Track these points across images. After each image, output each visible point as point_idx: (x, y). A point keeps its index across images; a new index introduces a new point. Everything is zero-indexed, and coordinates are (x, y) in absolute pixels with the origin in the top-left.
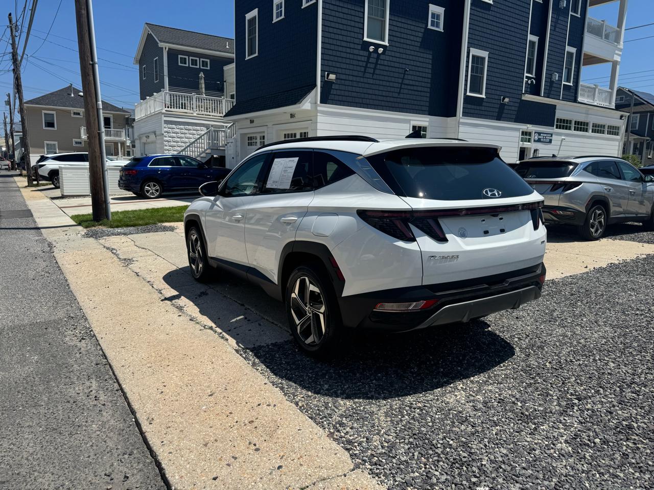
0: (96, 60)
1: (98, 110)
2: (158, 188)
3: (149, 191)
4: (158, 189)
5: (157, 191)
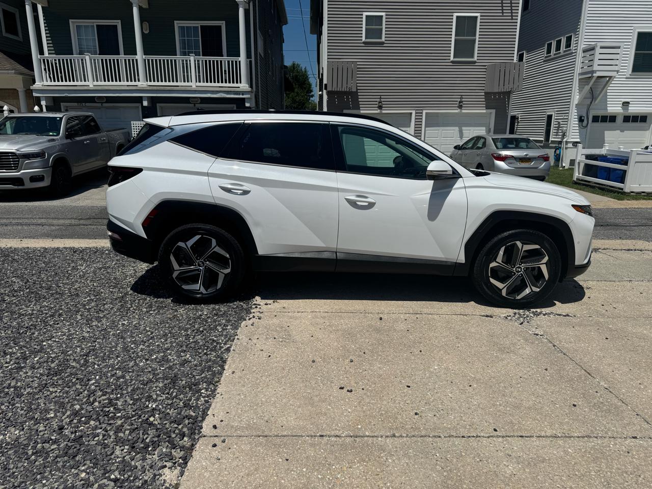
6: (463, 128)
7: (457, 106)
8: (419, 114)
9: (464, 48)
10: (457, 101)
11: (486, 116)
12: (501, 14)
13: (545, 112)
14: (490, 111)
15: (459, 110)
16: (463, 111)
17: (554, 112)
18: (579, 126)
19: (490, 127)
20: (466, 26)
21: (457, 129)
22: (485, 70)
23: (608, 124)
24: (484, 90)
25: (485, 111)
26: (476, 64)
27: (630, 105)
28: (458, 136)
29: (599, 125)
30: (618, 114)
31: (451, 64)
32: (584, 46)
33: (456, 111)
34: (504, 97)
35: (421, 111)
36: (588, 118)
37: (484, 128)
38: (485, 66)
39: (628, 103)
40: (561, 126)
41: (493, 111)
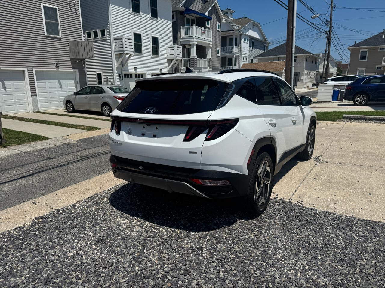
0: (295, 25)
1: (292, 54)
2: (366, 98)
3: (359, 100)
4: (365, 100)
5: (364, 101)
6: (61, 81)
7: (55, 66)
8: (30, 71)
9: (52, 28)
10: (55, 63)
11: (73, 74)
12: (70, 10)
13: (95, 71)
14: (75, 70)
15: (57, 69)
16: (60, 70)
17: (102, 71)
18: (120, 80)
19: (77, 80)
20: (50, 13)
21: (57, 81)
22: (67, 44)
23: (129, 79)
24: (69, 57)
25: (72, 70)
26: (62, 40)
27: (137, 69)
28: (59, 86)
29: (127, 79)
30: (133, 73)
31: (46, 38)
32: (114, 37)
33: (55, 70)
34: (81, 62)
35: (31, 69)
36: (122, 76)
37: (73, 81)
38: (67, 42)
39: (136, 68)
40: (109, 79)
41: (77, 70)
